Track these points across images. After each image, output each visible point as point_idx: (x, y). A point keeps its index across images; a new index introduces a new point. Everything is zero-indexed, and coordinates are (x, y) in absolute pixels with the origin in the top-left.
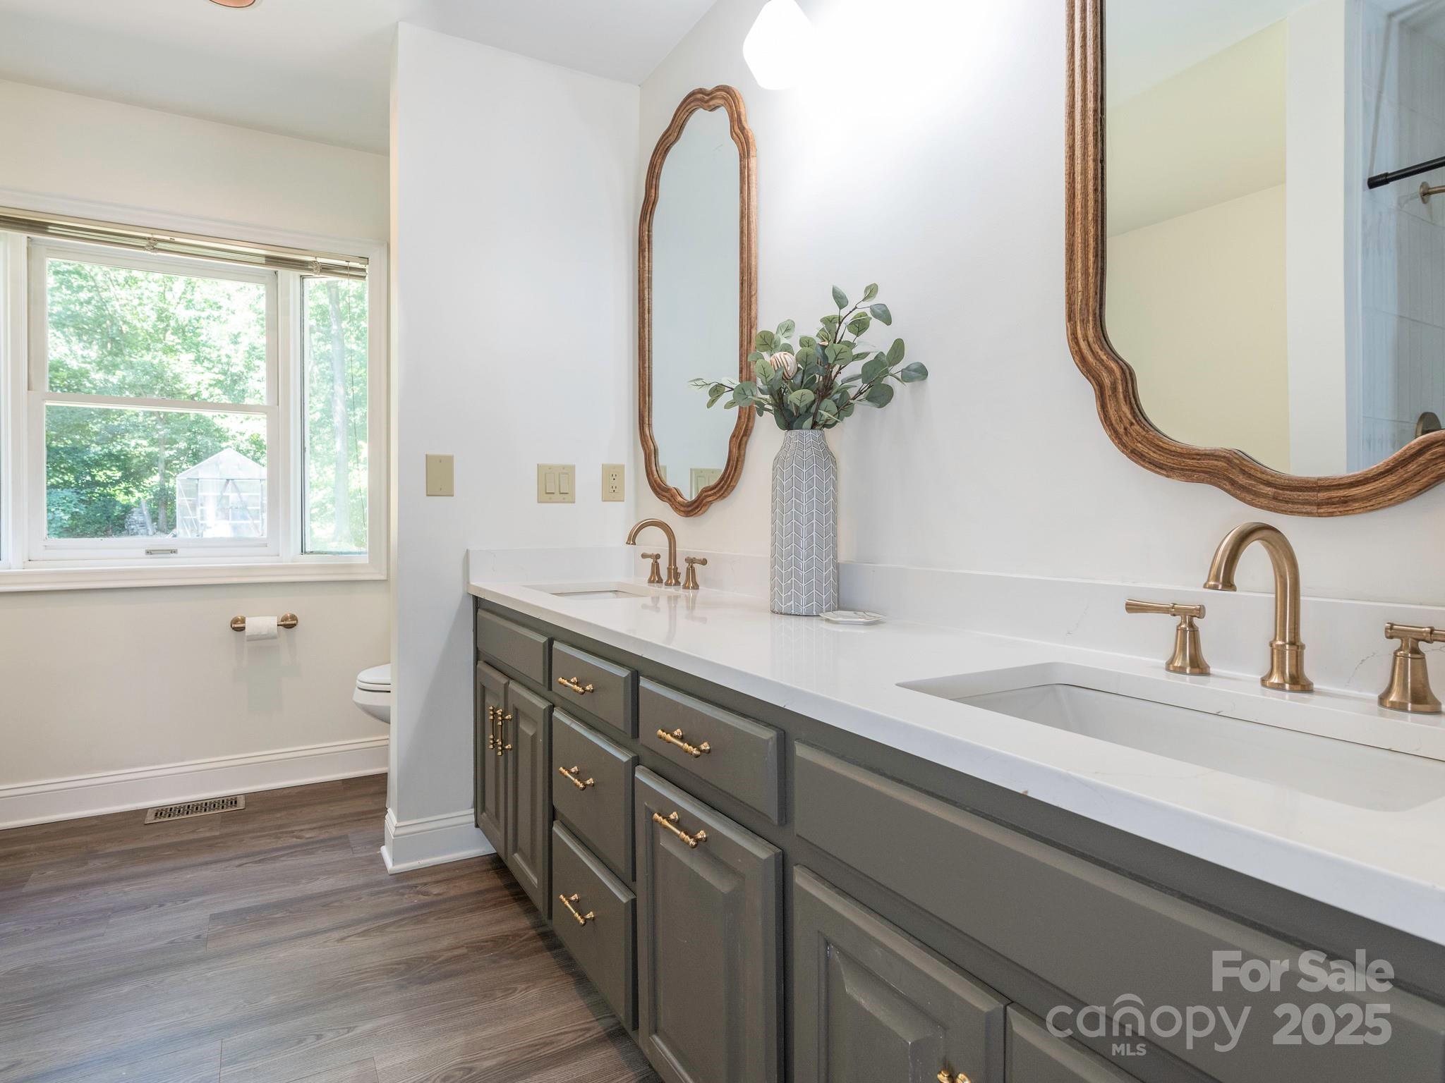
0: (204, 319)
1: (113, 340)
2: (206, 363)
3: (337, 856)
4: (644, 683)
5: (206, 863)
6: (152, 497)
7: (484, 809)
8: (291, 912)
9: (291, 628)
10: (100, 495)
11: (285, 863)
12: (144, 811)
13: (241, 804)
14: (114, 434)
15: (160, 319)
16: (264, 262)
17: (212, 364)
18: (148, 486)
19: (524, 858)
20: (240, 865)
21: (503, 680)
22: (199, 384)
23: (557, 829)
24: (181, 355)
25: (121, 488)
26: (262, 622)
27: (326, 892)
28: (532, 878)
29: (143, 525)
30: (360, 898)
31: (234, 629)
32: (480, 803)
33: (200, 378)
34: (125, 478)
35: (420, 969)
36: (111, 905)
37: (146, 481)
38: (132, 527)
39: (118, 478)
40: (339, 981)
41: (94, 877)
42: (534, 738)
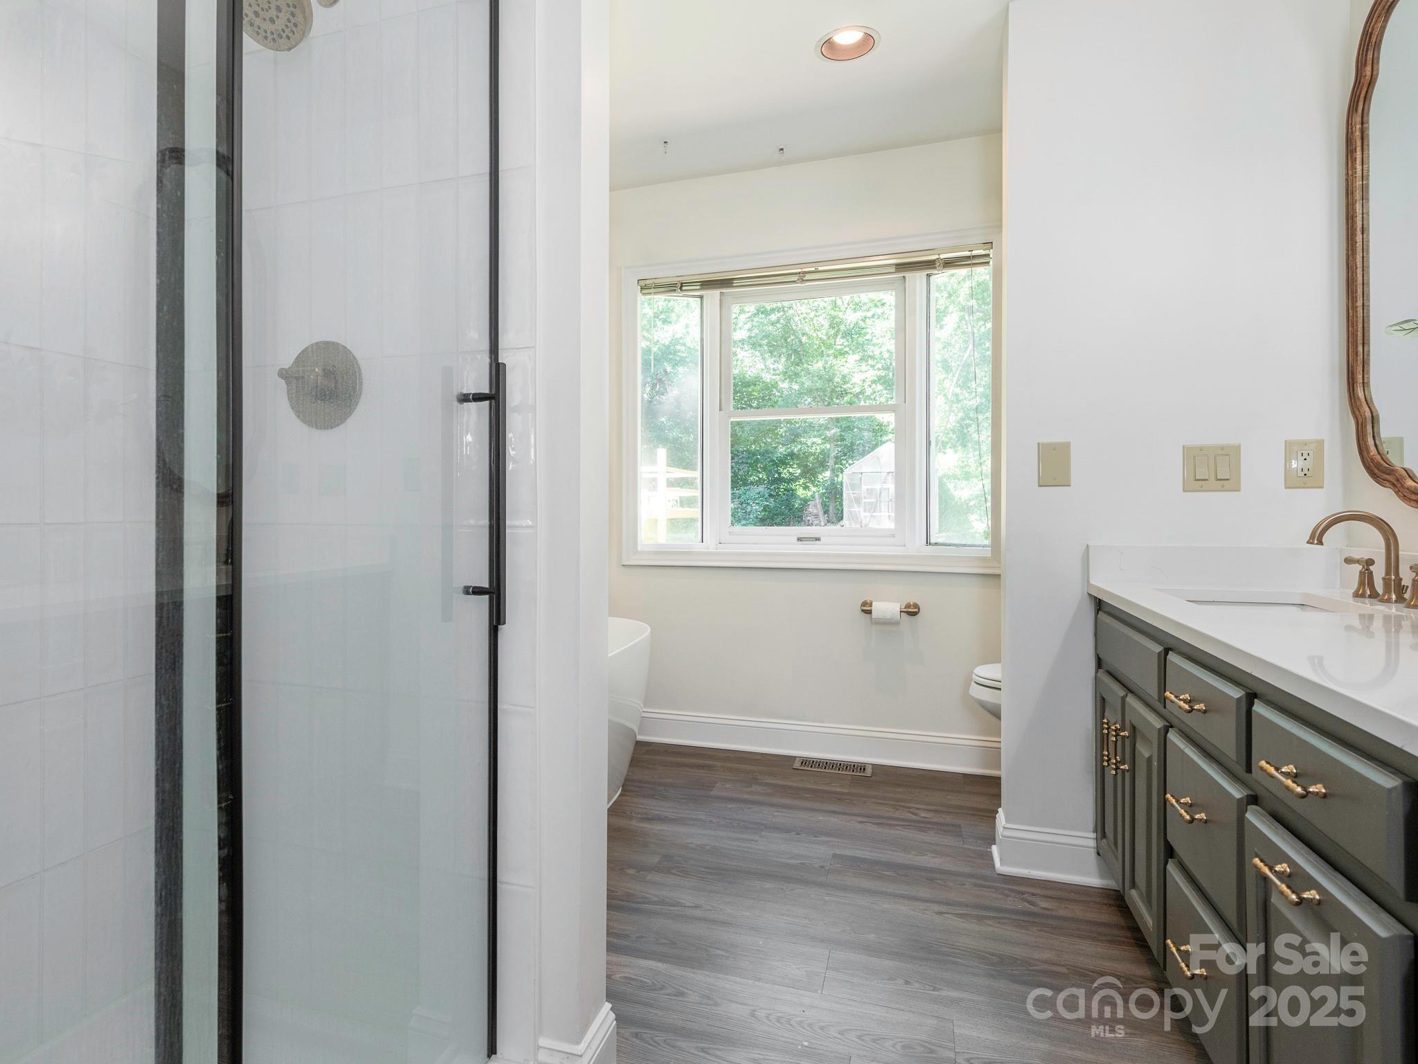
0: (869, 318)
1: (795, 351)
2: (870, 362)
3: (948, 840)
4: (1259, 708)
5: (835, 812)
6: (824, 491)
7: (1104, 835)
8: (898, 874)
9: (915, 615)
10: (785, 490)
11: (898, 832)
12: (793, 758)
13: (869, 772)
14: (795, 436)
15: (832, 326)
16: (894, 270)
17: (876, 361)
18: (822, 481)
19: (1141, 894)
20: (862, 822)
21: (1121, 693)
22: (864, 381)
23: (1172, 868)
24: (849, 357)
25: (801, 483)
26: (887, 607)
27: (931, 868)
28: (1147, 919)
29: (816, 516)
30: (964, 885)
31: (862, 610)
32: (1101, 829)
33: (863, 376)
34: (803, 475)
35: (1014, 968)
36: (765, 822)
37: (820, 477)
38: (808, 518)
39: (797, 475)
40: (932, 946)
41: (755, 798)
42: (1149, 760)
